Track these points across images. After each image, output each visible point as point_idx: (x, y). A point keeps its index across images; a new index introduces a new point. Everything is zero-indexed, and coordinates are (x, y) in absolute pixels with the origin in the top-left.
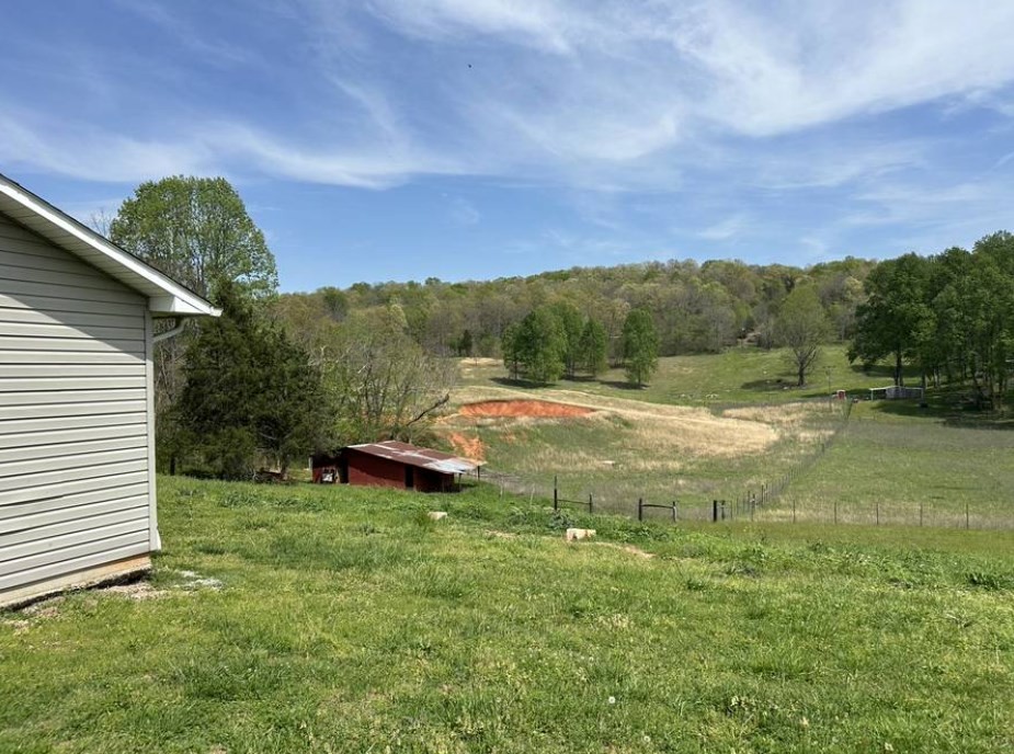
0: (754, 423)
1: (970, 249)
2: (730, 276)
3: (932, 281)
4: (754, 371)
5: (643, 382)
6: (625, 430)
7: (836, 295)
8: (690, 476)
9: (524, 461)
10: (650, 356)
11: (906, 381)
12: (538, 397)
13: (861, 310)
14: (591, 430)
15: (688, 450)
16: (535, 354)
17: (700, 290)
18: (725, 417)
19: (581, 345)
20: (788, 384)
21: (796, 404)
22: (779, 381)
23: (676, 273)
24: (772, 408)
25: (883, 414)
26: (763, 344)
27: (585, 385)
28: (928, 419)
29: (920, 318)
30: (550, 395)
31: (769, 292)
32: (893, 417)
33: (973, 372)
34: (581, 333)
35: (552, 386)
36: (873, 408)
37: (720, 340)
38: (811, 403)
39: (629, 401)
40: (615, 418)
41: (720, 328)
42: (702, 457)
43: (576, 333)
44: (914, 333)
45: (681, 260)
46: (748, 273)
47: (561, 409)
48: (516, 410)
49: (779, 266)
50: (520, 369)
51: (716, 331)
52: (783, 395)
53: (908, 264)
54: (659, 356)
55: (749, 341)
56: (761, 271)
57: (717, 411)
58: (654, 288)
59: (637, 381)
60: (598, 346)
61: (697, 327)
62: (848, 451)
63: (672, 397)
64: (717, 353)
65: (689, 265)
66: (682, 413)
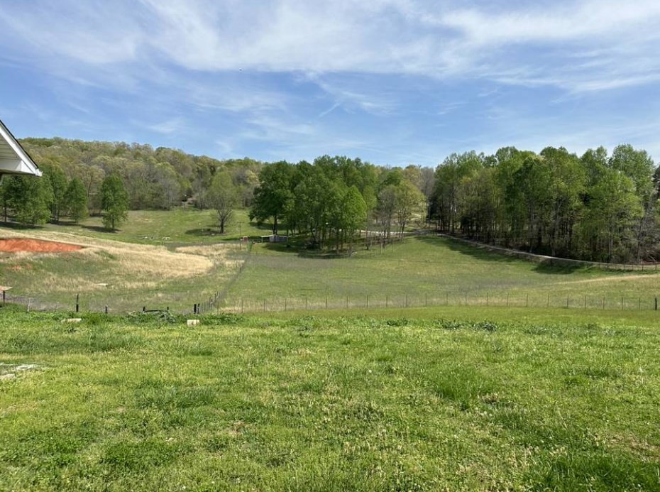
0: (197, 256)
1: (312, 162)
2: (176, 159)
3: (293, 177)
4: (193, 223)
5: (115, 228)
6: (111, 261)
7: (240, 180)
8: (164, 291)
9: (32, 286)
10: (121, 209)
11: (279, 232)
12: (33, 237)
13: (257, 191)
14: (85, 262)
15: (159, 275)
16: (24, 202)
17: (156, 166)
18: (177, 252)
19: (65, 197)
20: (214, 232)
21: (220, 245)
22: (209, 230)
23: (137, 153)
24: (207, 247)
25: (269, 251)
26: (198, 206)
27: (68, 228)
28: (290, 254)
29: (287, 198)
30: (43, 235)
31: (201, 173)
32: (274, 252)
33: (311, 228)
34: (66, 189)
35: (40, 228)
36: (263, 247)
37: (171, 201)
38: (229, 244)
39: (108, 241)
40: (102, 253)
41: (171, 193)
42: (169, 278)
43: (61, 188)
44: (284, 206)
45: (142, 144)
46: (187, 159)
47: (55, 246)
48: (14, 246)
49: (207, 157)
50: (9, 214)
51: (168, 195)
52: (211, 239)
53: (282, 166)
54: (129, 209)
55: (189, 203)
56: (196, 159)
57: (172, 248)
58: (123, 161)
59: (111, 226)
60: (80, 199)
61: (155, 192)
62: (253, 272)
63: (138, 238)
64: (169, 210)
65: (146, 148)
66: (148, 250)
